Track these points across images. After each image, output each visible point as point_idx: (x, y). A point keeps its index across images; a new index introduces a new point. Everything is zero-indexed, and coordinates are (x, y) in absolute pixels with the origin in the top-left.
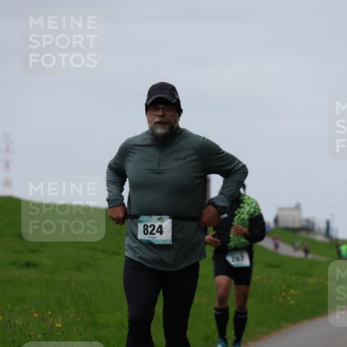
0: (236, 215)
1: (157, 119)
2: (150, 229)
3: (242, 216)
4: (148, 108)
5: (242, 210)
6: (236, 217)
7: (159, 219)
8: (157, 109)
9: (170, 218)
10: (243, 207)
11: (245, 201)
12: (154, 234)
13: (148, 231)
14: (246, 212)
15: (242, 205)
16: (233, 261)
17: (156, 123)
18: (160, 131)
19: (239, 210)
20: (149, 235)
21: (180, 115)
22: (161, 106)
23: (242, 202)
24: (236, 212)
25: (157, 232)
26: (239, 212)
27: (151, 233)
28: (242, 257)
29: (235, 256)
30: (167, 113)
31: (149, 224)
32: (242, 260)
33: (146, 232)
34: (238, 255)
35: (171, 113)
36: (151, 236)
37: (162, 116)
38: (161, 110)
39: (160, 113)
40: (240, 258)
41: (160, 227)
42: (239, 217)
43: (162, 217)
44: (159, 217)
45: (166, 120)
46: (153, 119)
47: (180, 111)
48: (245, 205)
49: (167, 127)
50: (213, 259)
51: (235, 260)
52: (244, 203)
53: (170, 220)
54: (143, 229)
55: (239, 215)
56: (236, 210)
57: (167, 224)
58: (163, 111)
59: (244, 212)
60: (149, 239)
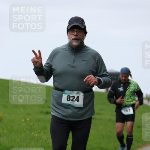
0: (127, 90)
1: (73, 37)
2: (71, 98)
3: (130, 91)
4: (68, 31)
5: (131, 87)
6: (128, 91)
7: (77, 93)
8: (73, 31)
9: (83, 93)
10: (131, 86)
11: (131, 83)
12: (74, 101)
13: (70, 99)
14: (132, 89)
15: (130, 85)
16: (125, 112)
17: (73, 39)
18: (75, 43)
19: (129, 87)
20: (70, 101)
21: (86, 35)
22: (76, 30)
23: (130, 83)
24: (127, 88)
25: (76, 100)
26: (129, 88)
27: (72, 100)
28: (129, 110)
29: (126, 110)
30: (78, 34)
31: (71, 96)
32: (129, 111)
33: (69, 99)
34: (128, 109)
35: (81, 34)
36: (72, 102)
37: (76, 36)
38: (76, 32)
39: (75, 34)
40: (128, 110)
41: (78, 97)
42: (129, 91)
43: (79, 92)
44: (77, 92)
45: (78, 38)
46: (71, 37)
47: (86, 33)
48: (132, 85)
49: (79, 42)
50: (116, 111)
51: (126, 111)
52: (131, 84)
53: (83, 94)
54: (67, 98)
55: (129, 90)
56: (127, 87)
57: (81, 96)
58: (77, 33)
59: (131, 88)
60: (71, 103)
